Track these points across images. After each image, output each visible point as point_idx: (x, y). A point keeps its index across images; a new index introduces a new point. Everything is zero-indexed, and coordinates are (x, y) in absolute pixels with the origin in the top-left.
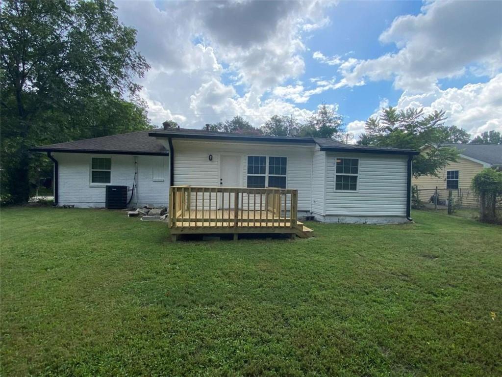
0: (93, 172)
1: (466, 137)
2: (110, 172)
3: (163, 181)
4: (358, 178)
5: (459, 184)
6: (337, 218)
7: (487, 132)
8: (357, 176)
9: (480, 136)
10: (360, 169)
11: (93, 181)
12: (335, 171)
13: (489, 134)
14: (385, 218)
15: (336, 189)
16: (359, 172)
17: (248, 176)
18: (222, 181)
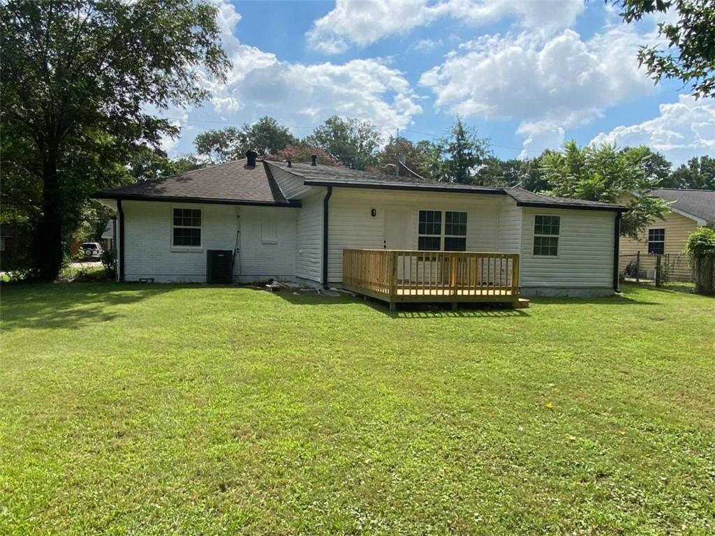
0: (175, 229)
1: (665, 166)
2: (200, 230)
3: (276, 244)
4: (560, 239)
5: (665, 247)
6: (535, 290)
7: (697, 159)
8: (557, 238)
9: (686, 164)
10: (561, 228)
11: (175, 244)
12: (533, 232)
13: (699, 162)
14: (589, 290)
15: (534, 254)
16: (560, 233)
17: (419, 237)
18: (385, 244)
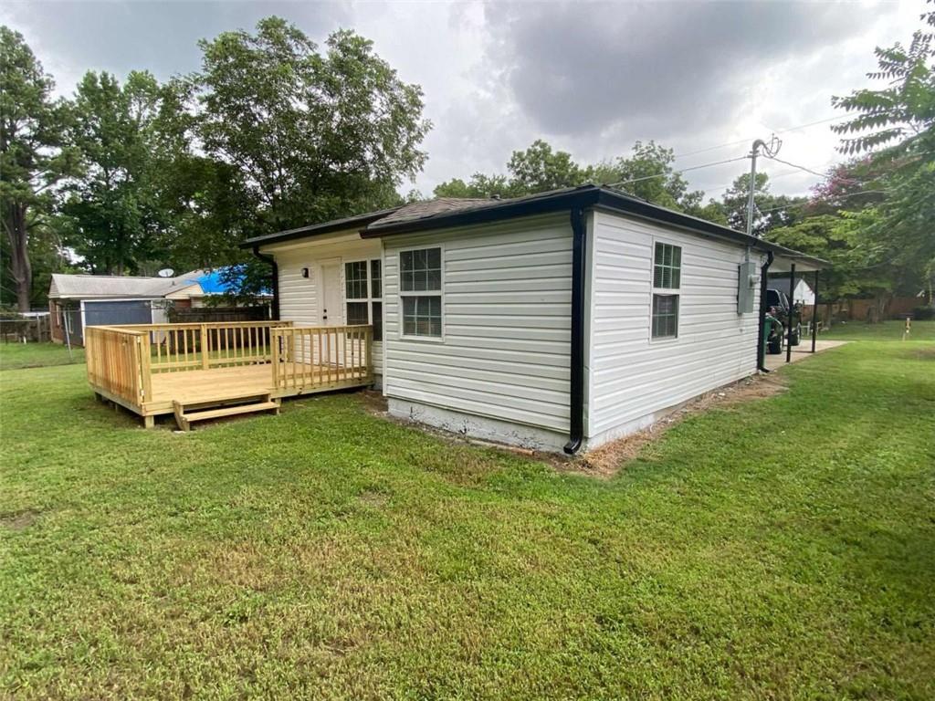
4: (443, 302)
6: (409, 406)
8: (440, 298)
10: (443, 274)
12: (399, 287)
14: (513, 428)
15: (406, 332)
16: (443, 284)
17: (348, 303)
18: (327, 314)
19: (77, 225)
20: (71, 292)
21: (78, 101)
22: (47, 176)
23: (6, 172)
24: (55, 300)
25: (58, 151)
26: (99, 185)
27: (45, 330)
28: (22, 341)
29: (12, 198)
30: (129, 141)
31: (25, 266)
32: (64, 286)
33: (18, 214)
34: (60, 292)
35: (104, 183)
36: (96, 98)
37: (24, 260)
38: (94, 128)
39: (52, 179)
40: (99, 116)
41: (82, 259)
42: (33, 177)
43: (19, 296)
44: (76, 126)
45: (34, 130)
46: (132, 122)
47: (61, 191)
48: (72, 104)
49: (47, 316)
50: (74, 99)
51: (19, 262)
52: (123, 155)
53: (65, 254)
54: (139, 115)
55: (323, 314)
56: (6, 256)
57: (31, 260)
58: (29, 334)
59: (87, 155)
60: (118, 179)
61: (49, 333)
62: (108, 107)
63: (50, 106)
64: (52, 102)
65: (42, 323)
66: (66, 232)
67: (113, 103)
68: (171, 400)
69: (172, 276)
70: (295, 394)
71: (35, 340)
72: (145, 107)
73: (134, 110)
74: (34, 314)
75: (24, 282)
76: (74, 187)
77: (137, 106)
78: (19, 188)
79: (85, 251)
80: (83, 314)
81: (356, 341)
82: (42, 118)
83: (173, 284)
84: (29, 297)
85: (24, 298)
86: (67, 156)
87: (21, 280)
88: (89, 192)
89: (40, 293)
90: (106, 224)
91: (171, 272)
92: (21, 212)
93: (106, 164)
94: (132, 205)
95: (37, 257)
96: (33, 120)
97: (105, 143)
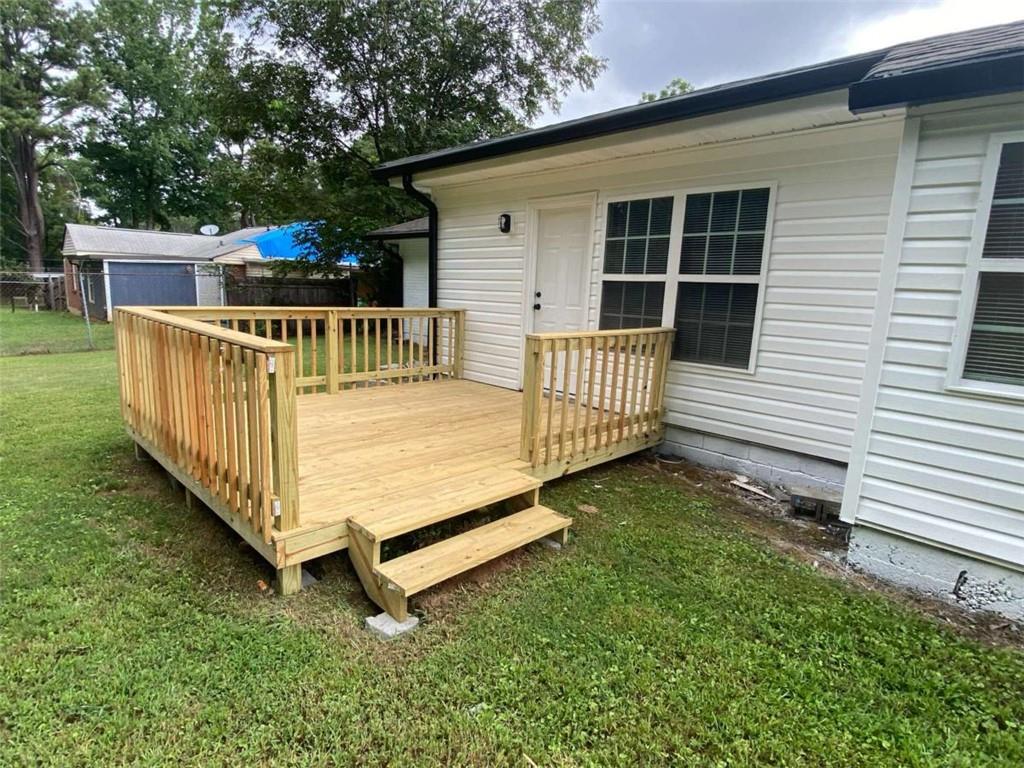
17: (605, 283)
18: (539, 301)
19: (98, 170)
20: (91, 249)
21: (97, 11)
22: (61, 105)
23: (10, 95)
24: (71, 258)
25: (73, 75)
26: (124, 119)
27: (59, 296)
28: (34, 307)
29: (17, 129)
30: (159, 65)
31: (36, 216)
32: (81, 240)
33: (26, 151)
34: (77, 248)
35: (128, 117)
36: (119, 9)
37: (35, 207)
38: (117, 48)
39: (67, 108)
40: (123, 33)
41: (104, 212)
42: (44, 105)
43: (30, 252)
44: (93, 43)
45: (44, 44)
46: (163, 41)
47: (77, 126)
48: (89, 14)
49: (62, 278)
50: (92, 9)
51: (29, 210)
52: (152, 82)
53: (85, 207)
54: (171, 33)
55: (532, 301)
56: (15, 202)
57: (43, 209)
58: (43, 299)
59: (109, 80)
60: (146, 114)
61: (64, 300)
62: (134, 20)
63: (63, 14)
64: (66, 9)
65: (56, 287)
66: (85, 180)
67: (139, 16)
68: (341, 516)
69: (217, 235)
70: (559, 474)
71: (48, 307)
72: (178, 23)
73: (164, 26)
74: (46, 275)
75: (36, 236)
76: (93, 122)
77: (169, 21)
78: (26, 116)
79: (107, 203)
80: (107, 279)
81: (622, 357)
82: (55, 31)
83: (221, 243)
84: (42, 254)
85: (36, 257)
86: (85, 78)
87: (32, 232)
88: (113, 128)
89: (55, 250)
90: (132, 169)
91: (215, 229)
92: (29, 149)
93: (131, 95)
94: (162, 145)
95: (51, 206)
96: (42, 32)
97: (130, 66)
